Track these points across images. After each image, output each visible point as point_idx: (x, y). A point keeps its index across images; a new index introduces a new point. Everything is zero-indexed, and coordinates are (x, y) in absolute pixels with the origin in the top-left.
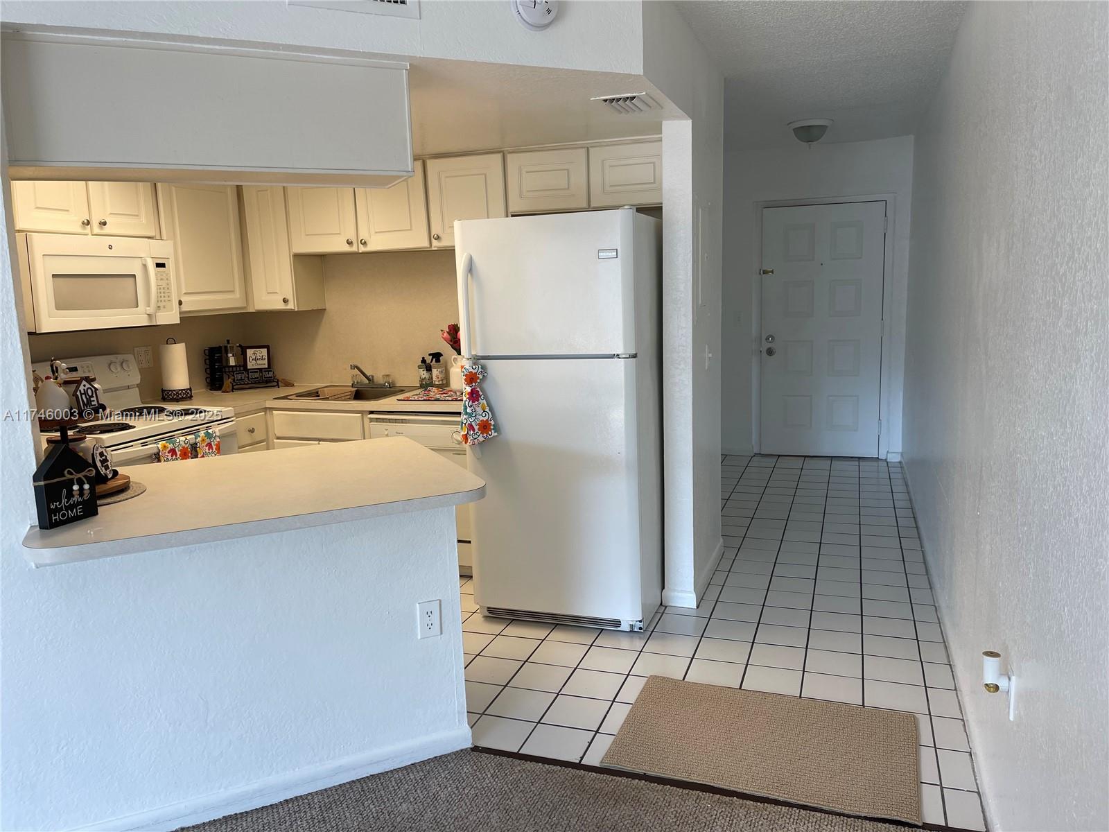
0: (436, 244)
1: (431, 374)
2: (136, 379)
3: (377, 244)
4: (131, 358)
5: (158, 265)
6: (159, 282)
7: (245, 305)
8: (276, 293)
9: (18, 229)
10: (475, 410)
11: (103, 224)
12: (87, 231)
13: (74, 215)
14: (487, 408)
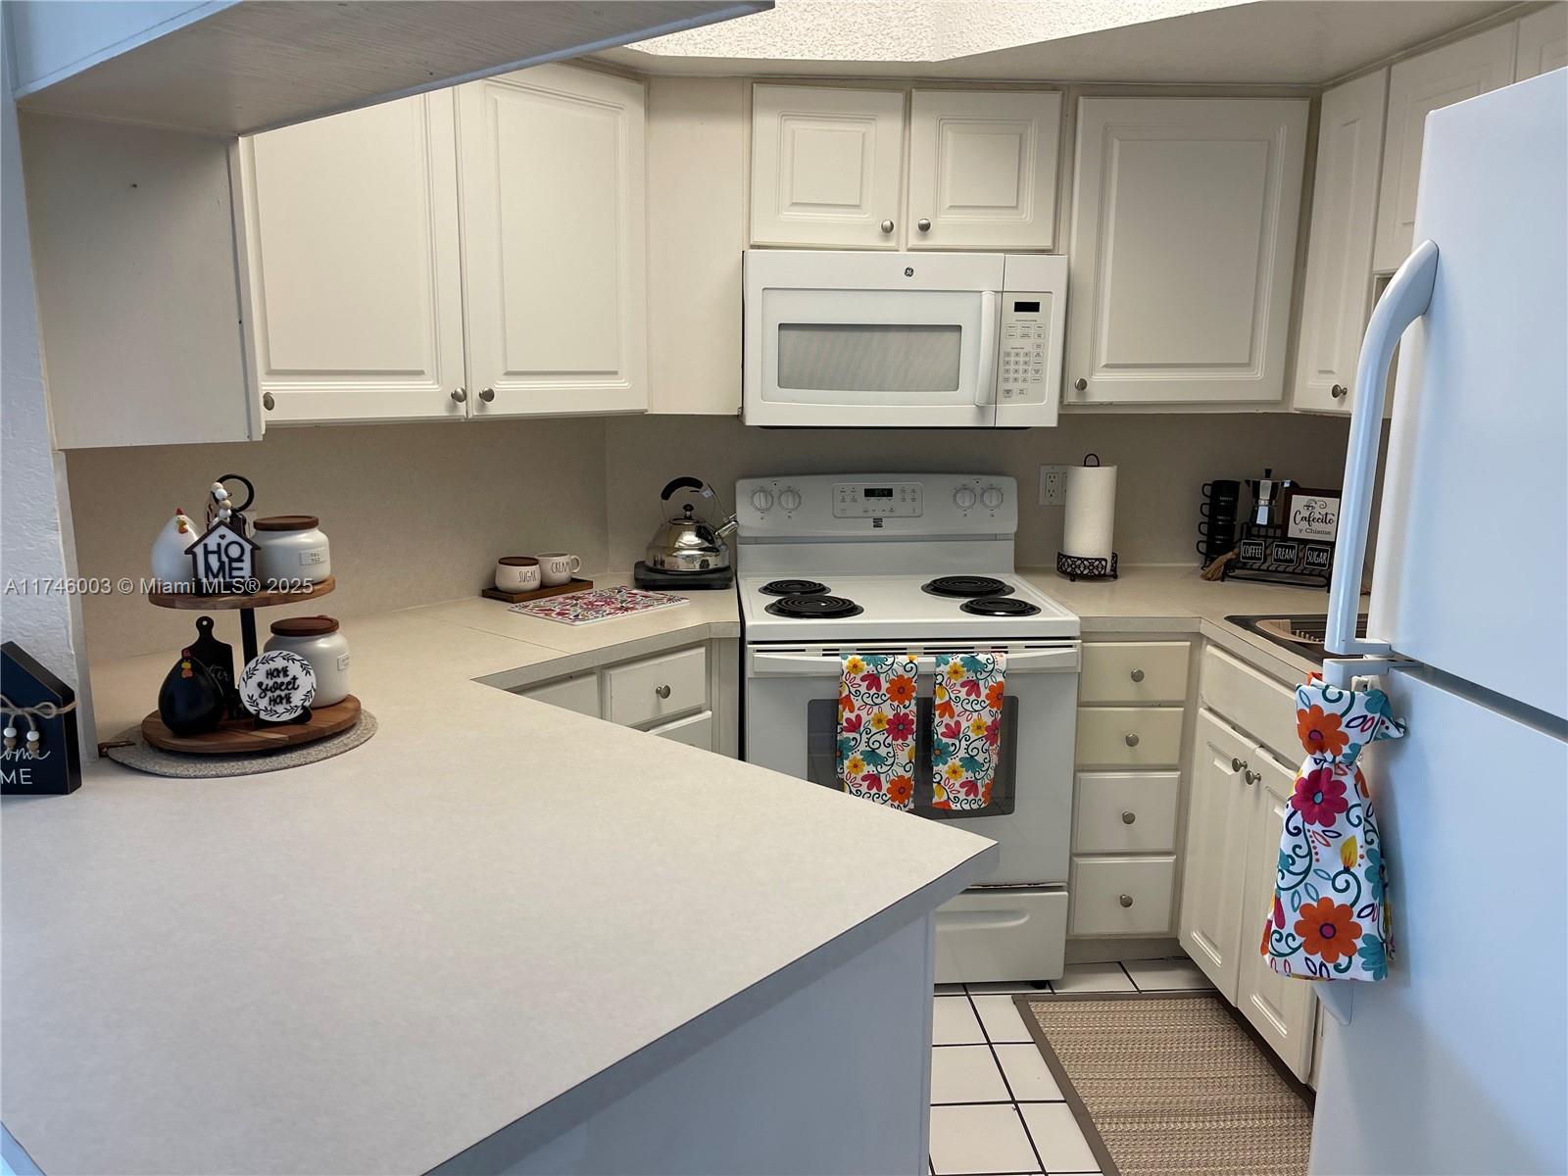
2: (1012, 527)
4: (1009, 485)
5: (1020, 307)
6: (1017, 342)
7: (1279, 398)
8: (1331, 372)
9: (752, 242)
10: (1310, 853)
11: (925, 228)
12: (892, 244)
13: (867, 216)
14: (1359, 861)
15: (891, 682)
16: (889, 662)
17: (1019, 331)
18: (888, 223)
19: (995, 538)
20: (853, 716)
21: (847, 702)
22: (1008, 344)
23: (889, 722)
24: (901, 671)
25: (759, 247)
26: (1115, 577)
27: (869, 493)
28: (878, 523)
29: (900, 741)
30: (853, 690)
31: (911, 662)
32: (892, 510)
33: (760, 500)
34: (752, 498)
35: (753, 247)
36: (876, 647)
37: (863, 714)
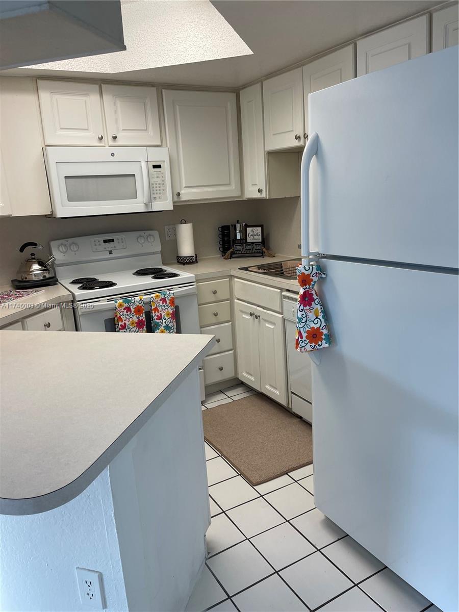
2: (159, 248)
4: (156, 233)
5: (155, 167)
6: (156, 180)
7: (240, 195)
8: (256, 185)
9: (46, 144)
10: (306, 316)
11: (115, 138)
12: (103, 144)
13: (92, 133)
14: (320, 314)
15: (135, 308)
16: (133, 301)
17: (155, 176)
18: (100, 136)
19: (154, 253)
20: (123, 324)
21: (120, 318)
22: (152, 181)
23: (136, 323)
24: (138, 304)
25: (49, 146)
26: (197, 262)
27: (105, 241)
28: (110, 253)
29: (141, 329)
30: (121, 314)
31: (141, 300)
32: (115, 247)
33: (62, 249)
34: (58, 248)
35: (47, 146)
36: (127, 296)
37: (126, 322)
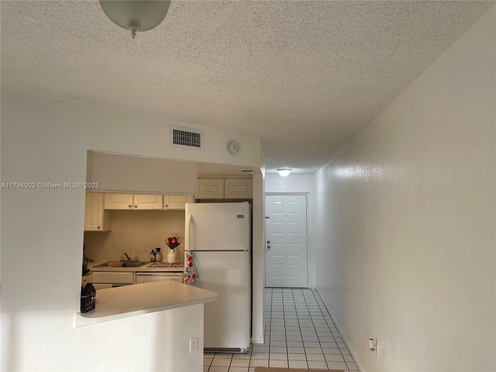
0: (165, 208)
1: (156, 257)
3: (141, 207)
8: (94, 224)
10: (191, 270)
14: (195, 269)
